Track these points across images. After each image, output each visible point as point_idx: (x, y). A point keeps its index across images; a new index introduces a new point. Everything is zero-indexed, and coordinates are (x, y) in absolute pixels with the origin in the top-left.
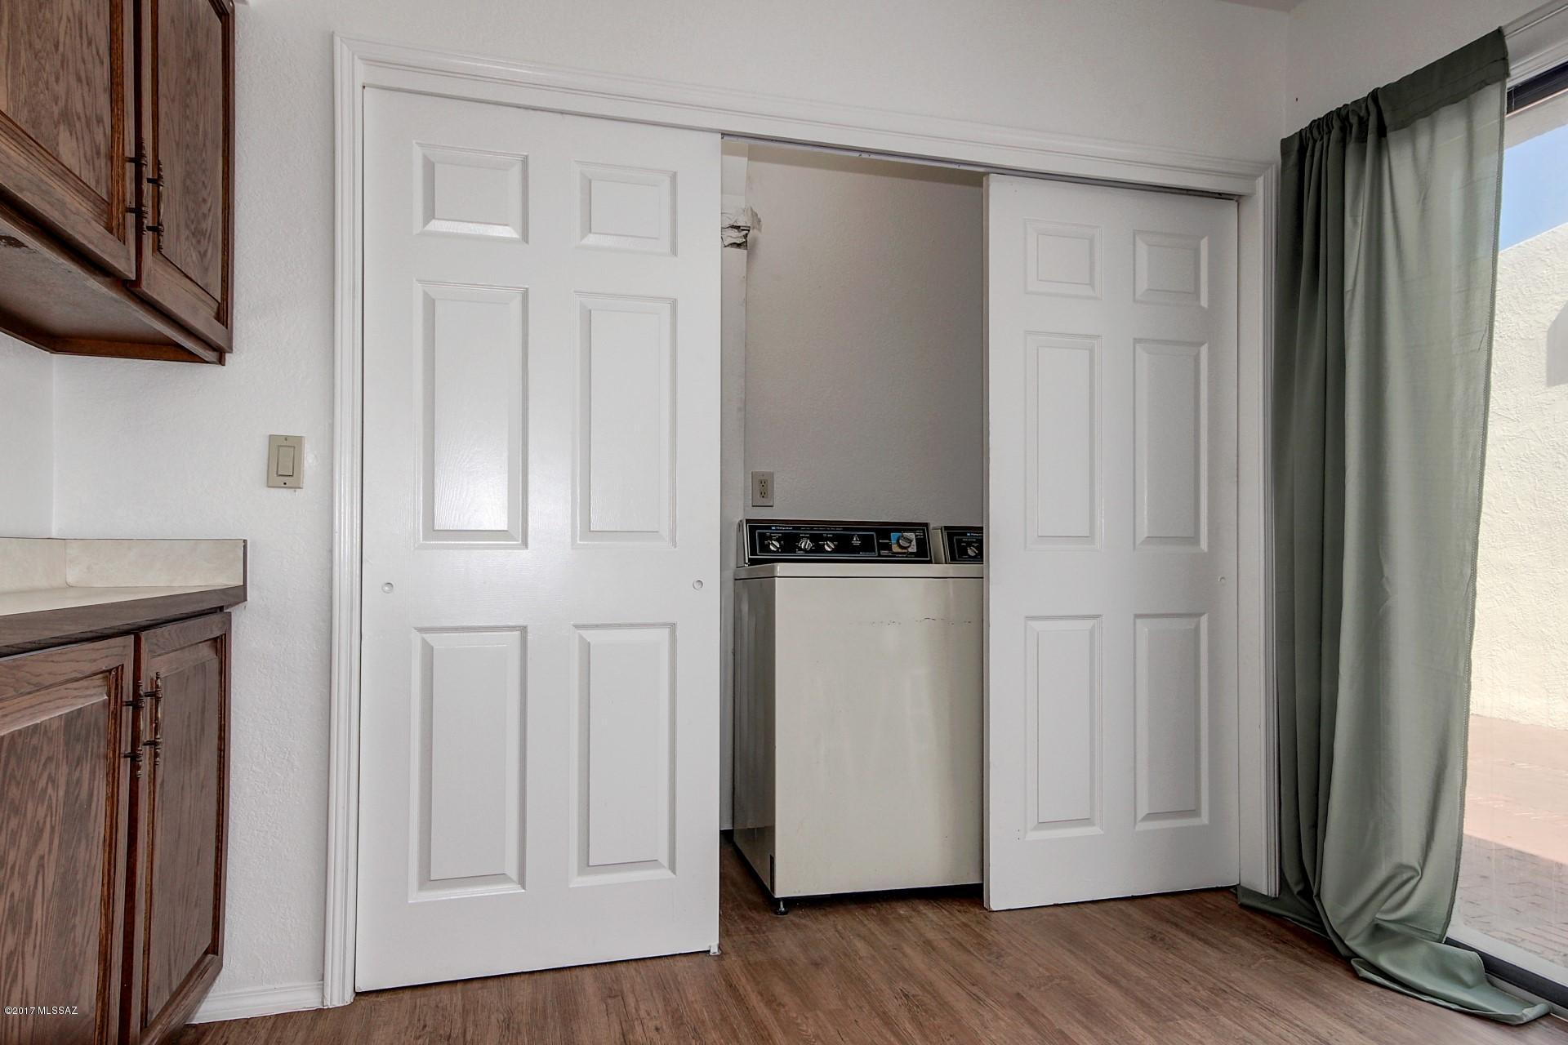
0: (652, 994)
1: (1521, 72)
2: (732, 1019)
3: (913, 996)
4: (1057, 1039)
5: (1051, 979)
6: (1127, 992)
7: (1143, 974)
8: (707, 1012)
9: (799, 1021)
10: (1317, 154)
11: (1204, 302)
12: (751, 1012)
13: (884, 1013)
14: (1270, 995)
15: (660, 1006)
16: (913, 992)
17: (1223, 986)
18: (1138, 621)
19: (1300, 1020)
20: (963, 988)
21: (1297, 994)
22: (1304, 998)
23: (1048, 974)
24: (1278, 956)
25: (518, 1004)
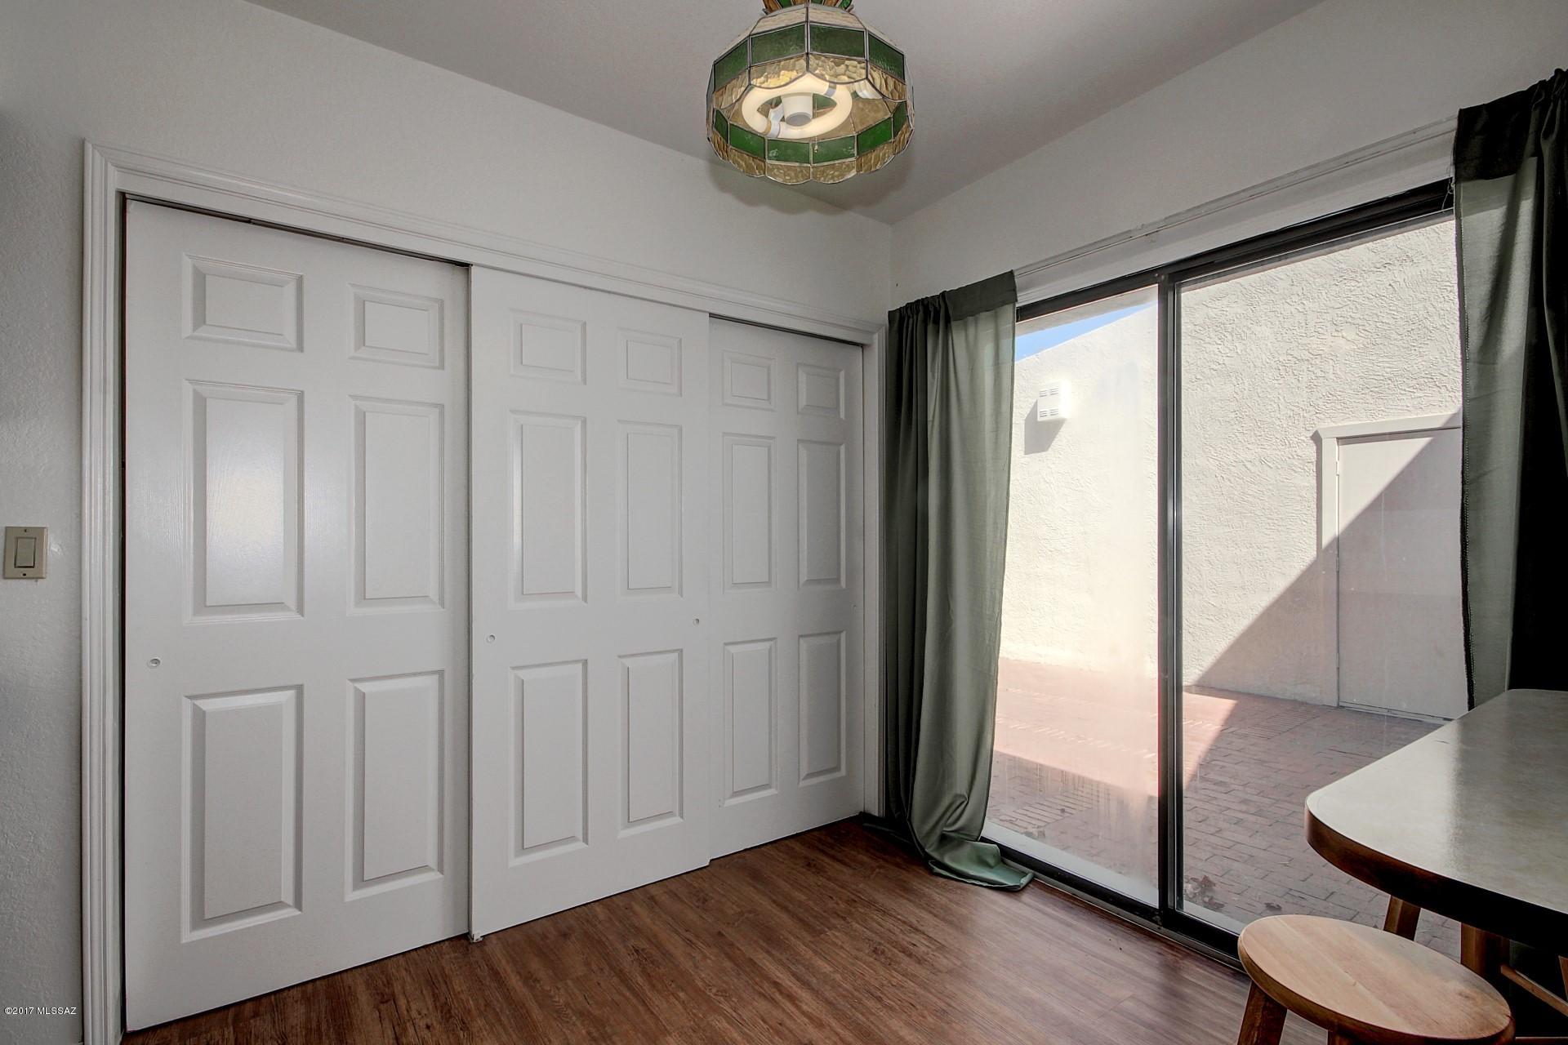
0: (422, 992)
1: (1024, 299)
2: (495, 1003)
3: (643, 950)
4: (749, 967)
5: (741, 914)
6: (793, 915)
7: (803, 898)
8: (473, 1000)
9: (552, 993)
10: (910, 326)
11: (842, 415)
12: (512, 994)
13: (621, 971)
14: (882, 898)
15: (430, 1002)
16: (642, 947)
17: (853, 897)
18: (802, 641)
19: (902, 915)
20: (679, 934)
21: (897, 893)
22: (902, 896)
23: (739, 910)
24: (887, 865)
25: (292, 1027)
